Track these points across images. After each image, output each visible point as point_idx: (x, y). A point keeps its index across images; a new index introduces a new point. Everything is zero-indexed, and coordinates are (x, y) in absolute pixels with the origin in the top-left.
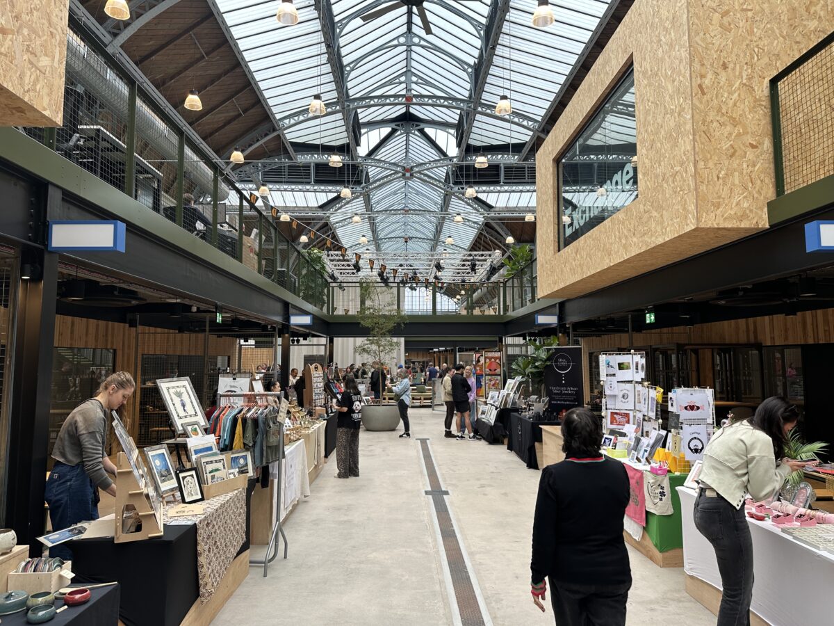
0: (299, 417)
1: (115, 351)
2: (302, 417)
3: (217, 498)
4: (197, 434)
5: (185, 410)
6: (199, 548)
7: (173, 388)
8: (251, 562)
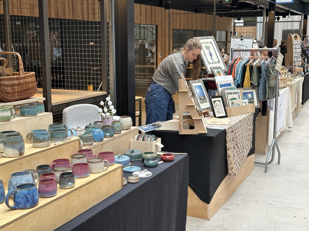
0: (282, 73)
1: (157, 26)
2: (285, 73)
3: (236, 116)
4: (220, 75)
5: (212, 59)
6: (228, 145)
7: (204, 43)
8: (255, 163)
